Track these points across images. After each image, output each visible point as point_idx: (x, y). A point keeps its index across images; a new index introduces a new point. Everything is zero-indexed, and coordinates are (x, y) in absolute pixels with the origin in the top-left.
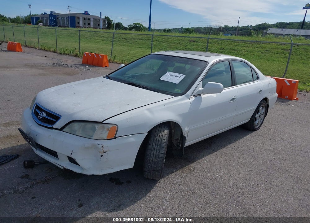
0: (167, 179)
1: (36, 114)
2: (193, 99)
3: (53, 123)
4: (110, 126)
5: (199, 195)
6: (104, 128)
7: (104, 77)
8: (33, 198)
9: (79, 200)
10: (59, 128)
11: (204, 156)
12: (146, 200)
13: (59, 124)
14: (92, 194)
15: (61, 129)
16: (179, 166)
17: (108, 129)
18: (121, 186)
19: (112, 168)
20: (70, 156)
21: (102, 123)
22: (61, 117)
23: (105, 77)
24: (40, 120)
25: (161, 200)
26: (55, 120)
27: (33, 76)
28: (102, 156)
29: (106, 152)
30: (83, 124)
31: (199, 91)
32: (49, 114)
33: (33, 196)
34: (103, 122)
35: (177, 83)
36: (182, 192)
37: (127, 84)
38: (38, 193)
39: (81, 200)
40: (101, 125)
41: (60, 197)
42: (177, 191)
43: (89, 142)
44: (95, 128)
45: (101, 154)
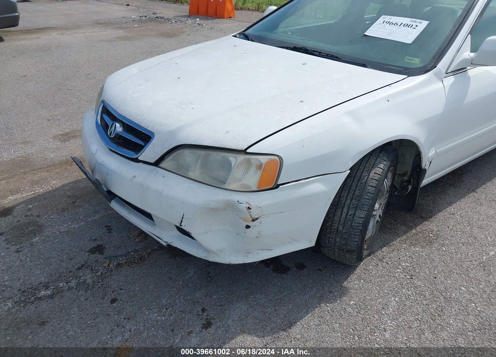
0: (381, 260)
1: (104, 127)
2: (451, 80)
3: (138, 148)
4: (264, 159)
5: (462, 306)
6: (249, 162)
7: (235, 36)
8: (114, 301)
9: (203, 310)
10: (153, 161)
11: (450, 204)
12: (343, 313)
13: (151, 152)
14: (228, 294)
15: (157, 164)
16: (403, 227)
17: (260, 167)
18: (285, 276)
19: (271, 250)
20: (178, 225)
21: (244, 152)
22: (154, 136)
23: (238, 36)
24: (112, 140)
25: (376, 316)
26: (141, 143)
27: (107, 41)
28: (248, 227)
29: (257, 219)
30: (202, 152)
31: (465, 61)
32: (129, 128)
33: (113, 296)
34: (248, 151)
35: (410, 42)
36: (420, 294)
37: (287, 48)
38: (122, 289)
39: (206, 310)
40: (242, 157)
41: (164, 302)
42: (410, 293)
43: (218, 196)
44: (230, 163)
45: (246, 224)
